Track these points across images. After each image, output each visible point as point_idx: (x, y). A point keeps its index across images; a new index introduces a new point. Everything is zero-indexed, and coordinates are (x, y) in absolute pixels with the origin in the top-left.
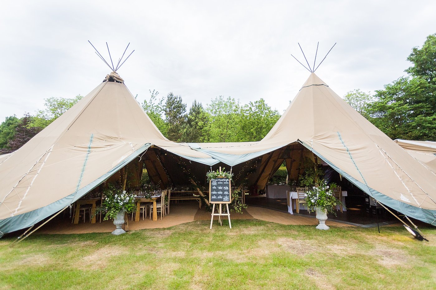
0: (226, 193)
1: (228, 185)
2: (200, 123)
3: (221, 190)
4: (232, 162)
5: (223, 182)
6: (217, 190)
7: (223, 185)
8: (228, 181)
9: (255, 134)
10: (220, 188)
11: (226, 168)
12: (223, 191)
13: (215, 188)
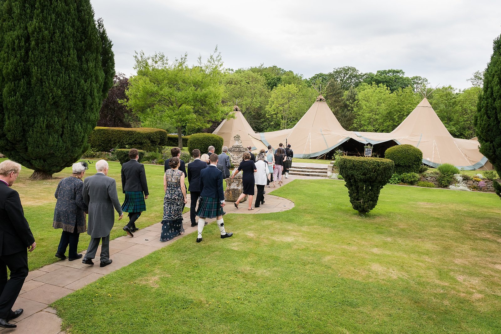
0: (370, 153)
1: (371, 151)
2: (355, 109)
5: (369, 149)
8: (371, 149)
10: (368, 151)
13: (366, 151)
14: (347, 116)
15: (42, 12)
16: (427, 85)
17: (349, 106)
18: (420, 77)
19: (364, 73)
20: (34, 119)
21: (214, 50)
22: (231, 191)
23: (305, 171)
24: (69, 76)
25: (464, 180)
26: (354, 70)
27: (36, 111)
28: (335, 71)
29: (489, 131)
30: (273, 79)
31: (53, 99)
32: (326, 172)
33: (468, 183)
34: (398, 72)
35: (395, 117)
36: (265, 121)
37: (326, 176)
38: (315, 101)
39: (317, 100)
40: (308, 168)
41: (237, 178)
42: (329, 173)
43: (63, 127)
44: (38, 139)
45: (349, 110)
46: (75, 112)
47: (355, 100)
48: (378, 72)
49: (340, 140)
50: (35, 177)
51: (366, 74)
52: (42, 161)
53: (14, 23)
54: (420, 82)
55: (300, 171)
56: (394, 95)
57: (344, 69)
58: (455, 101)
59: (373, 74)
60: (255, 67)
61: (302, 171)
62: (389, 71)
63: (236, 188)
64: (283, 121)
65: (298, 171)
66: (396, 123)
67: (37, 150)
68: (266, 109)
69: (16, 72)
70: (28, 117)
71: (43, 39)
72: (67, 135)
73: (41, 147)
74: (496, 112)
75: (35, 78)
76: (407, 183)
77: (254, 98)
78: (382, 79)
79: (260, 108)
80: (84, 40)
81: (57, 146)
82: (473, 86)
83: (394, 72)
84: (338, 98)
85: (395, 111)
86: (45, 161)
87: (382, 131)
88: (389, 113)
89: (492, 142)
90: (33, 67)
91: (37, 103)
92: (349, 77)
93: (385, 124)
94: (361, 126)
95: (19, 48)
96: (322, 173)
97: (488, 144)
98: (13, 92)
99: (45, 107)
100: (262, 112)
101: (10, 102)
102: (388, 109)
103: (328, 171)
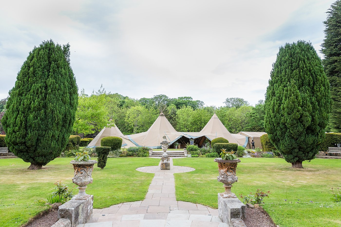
1: (193, 142)
2: (177, 119)
11: (193, 139)
14: (173, 123)
15: (54, 73)
16: (203, 105)
17: (173, 117)
20: (45, 132)
22: (164, 164)
24: (65, 107)
25: (248, 153)
26: (165, 96)
27: (47, 128)
28: (155, 97)
29: (271, 130)
31: (58, 120)
32: (184, 154)
33: (250, 154)
34: (189, 98)
35: (198, 123)
37: (184, 156)
39: (160, 115)
41: (166, 157)
42: (186, 155)
43: (58, 137)
44: (46, 144)
45: (174, 120)
46: (65, 128)
47: (176, 115)
49: (177, 137)
50: (33, 168)
51: (172, 99)
52: (43, 157)
53: (36, 80)
54: (200, 103)
56: (195, 111)
57: (159, 96)
62: (185, 98)
63: (166, 162)
66: (199, 126)
67: (44, 150)
68: (125, 121)
69: (39, 106)
70: (42, 131)
71: (55, 88)
72: (60, 141)
73: (46, 149)
74: (273, 123)
75: (49, 109)
78: (182, 102)
80: (72, 88)
81: (54, 147)
82: (226, 106)
83: (187, 98)
85: (198, 120)
86: (45, 157)
87: (192, 131)
88: (194, 122)
89: (273, 134)
90: (49, 103)
91: (48, 123)
92: (163, 101)
93: (193, 127)
94: (180, 128)
95: (41, 93)
97: (272, 135)
98: (36, 117)
99: (52, 125)
101: (34, 123)
102: (193, 119)
103: (184, 153)
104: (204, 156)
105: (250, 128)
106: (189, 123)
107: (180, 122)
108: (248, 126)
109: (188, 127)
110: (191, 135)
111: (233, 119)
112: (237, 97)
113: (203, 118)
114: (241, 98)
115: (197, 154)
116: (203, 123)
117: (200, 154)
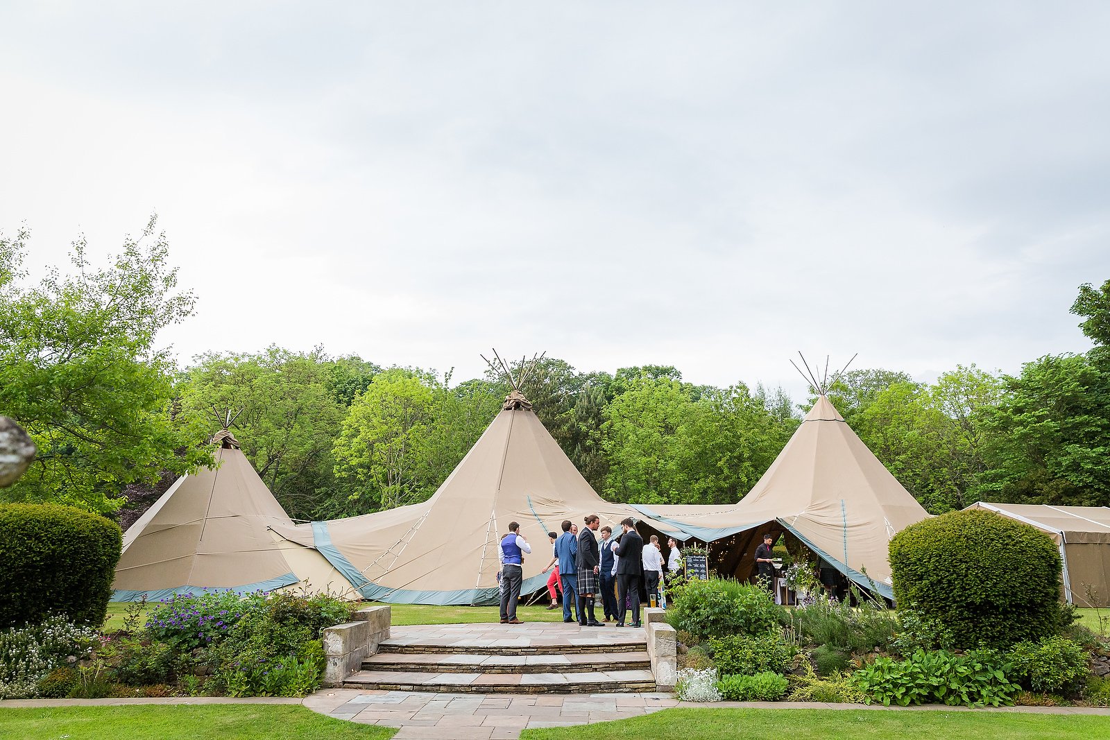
0: (703, 571)
1: (704, 563)
2: (606, 445)
3: (697, 568)
4: (708, 537)
5: (699, 559)
6: (693, 568)
7: (699, 563)
8: (705, 559)
9: (726, 471)
10: (696, 565)
11: (702, 544)
12: (700, 569)
13: (690, 565)
14: (586, 465)
17: (586, 435)
18: (711, 388)
19: (587, 372)
21: (145, 227)
23: (539, 669)
26: (562, 365)
28: (516, 367)
30: (353, 382)
32: (646, 665)
34: (667, 372)
35: (721, 464)
36: (329, 495)
37: (651, 687)
38: (500, 408)
39: (506, 405)
40: (544, 651)
42: (664, 672)
45: (590, 448)
47: (601, 421)
48: (621, 371)
51: (591, 376)
55: (512, 670)
58: (862, 420)
59: (609, 377)
60: (298, 355)
61: (526, 669)
62: (647, 370)
64: (387, 490)
65: (504, 669)
66: (724, 480)
68: (332, 452)
76: (1049, 692)
77: (297, 426)
79: (315, 454)
83: (657, 371)
84: (553, 415)
88: (700, 455)
93: (697, 486)
96: (618, 669)
100: (321, 468)
102: (697, 443)
103: (652, 654)
104: (841, 683)
105: (1007, 487)
106: (672, 465)
107: (622, 455)
108: (994, 479)
109: (665, 484)
110: (689, 520)
111: (905, 444)
112: (876, 368)
113: (745, 434)
114: (896, 370)
115: (772, 666)
116: (747, 464)
117: (801, 670)
